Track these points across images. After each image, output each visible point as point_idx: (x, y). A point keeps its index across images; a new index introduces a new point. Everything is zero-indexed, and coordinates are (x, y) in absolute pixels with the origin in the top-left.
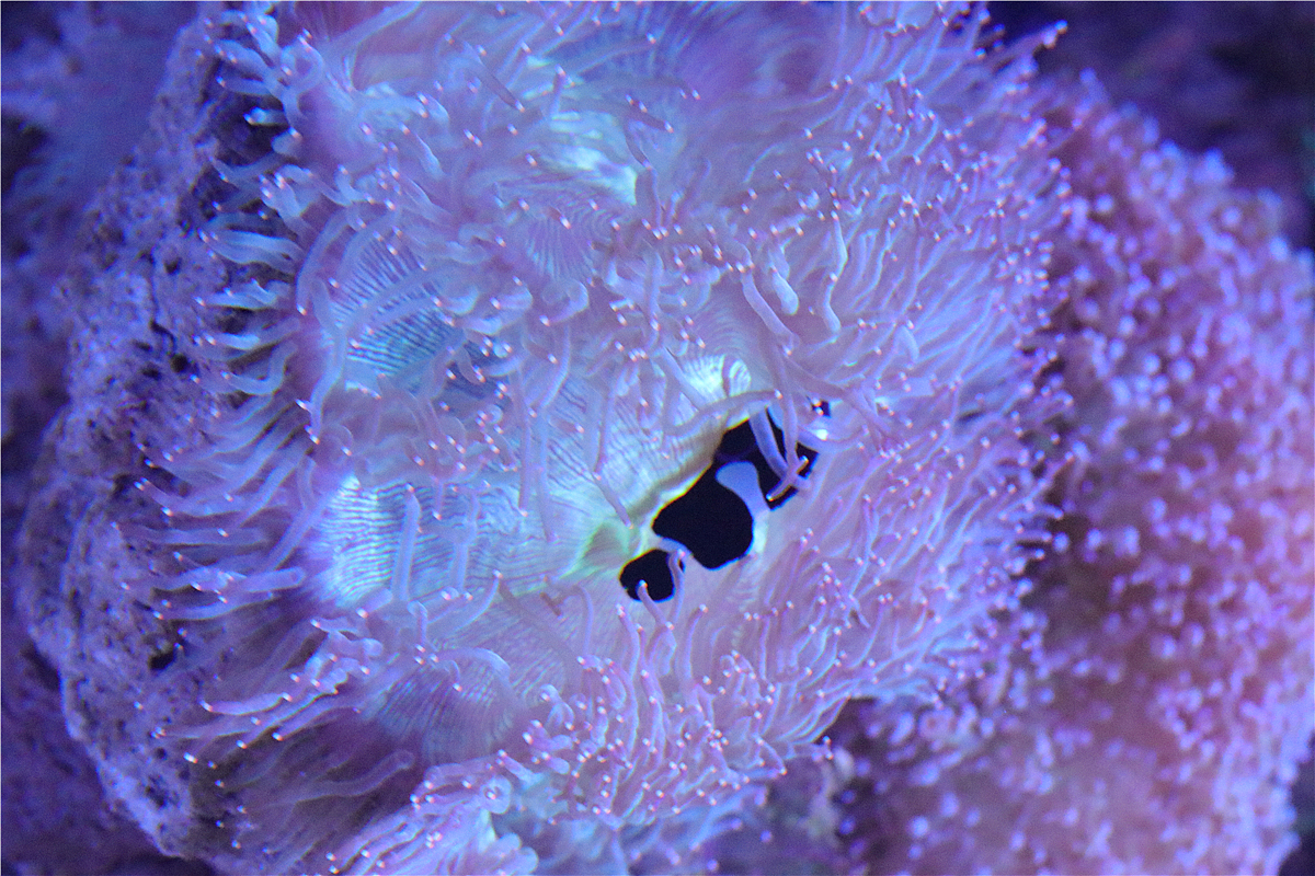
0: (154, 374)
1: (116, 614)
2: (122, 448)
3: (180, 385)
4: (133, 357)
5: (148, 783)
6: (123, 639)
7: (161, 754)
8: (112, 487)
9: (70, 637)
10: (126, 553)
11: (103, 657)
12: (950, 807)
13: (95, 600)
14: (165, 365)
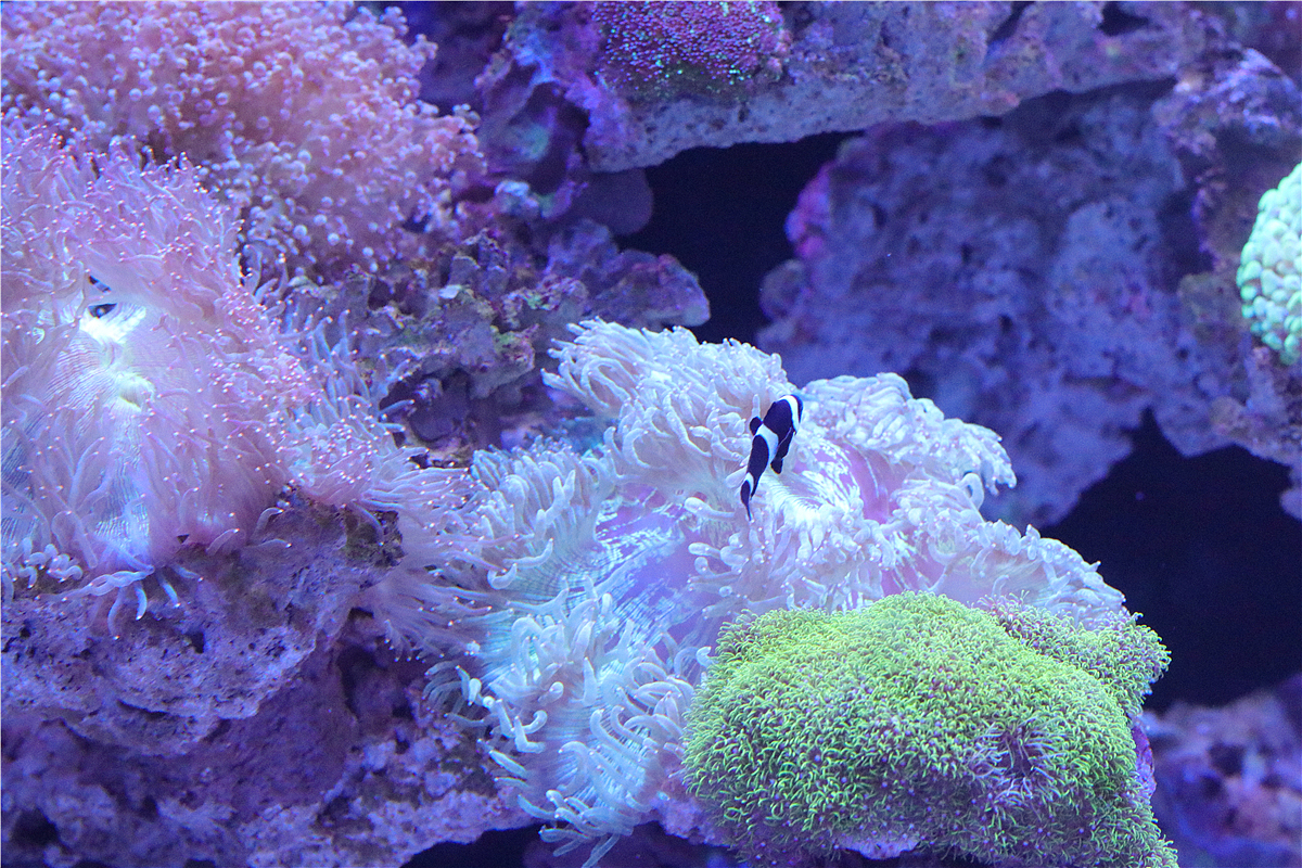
0: (33, 651)
1: (170, 672)
2: (76, 670)
3: (38, 634)
4: (23, 664)
5: (271, 657)
6: (184, 667)
7: (252, 646)
8: (100, 678)
9: (188, 703)
10: (134, 663)
11: (197, 681)
12: (321, 219)
13: (164, 686)
14: (27, 644)
